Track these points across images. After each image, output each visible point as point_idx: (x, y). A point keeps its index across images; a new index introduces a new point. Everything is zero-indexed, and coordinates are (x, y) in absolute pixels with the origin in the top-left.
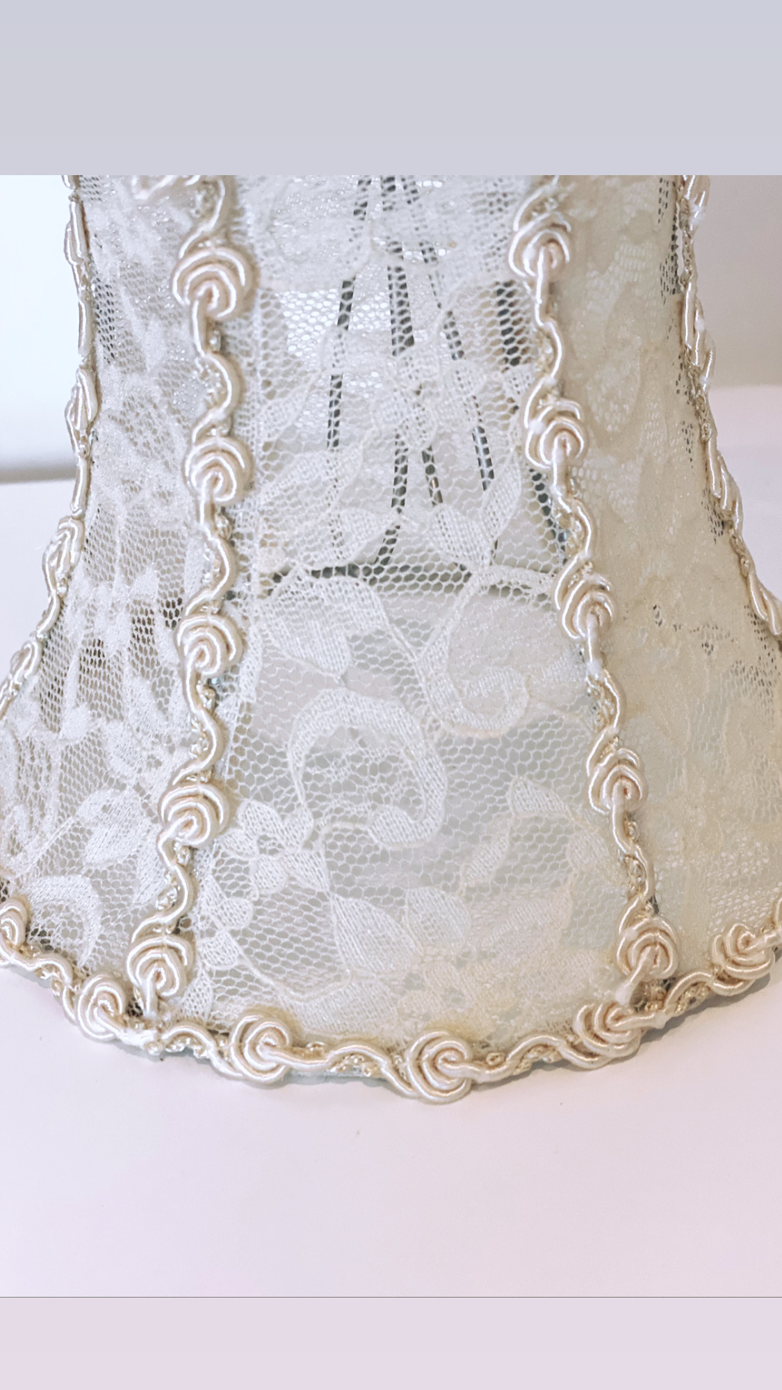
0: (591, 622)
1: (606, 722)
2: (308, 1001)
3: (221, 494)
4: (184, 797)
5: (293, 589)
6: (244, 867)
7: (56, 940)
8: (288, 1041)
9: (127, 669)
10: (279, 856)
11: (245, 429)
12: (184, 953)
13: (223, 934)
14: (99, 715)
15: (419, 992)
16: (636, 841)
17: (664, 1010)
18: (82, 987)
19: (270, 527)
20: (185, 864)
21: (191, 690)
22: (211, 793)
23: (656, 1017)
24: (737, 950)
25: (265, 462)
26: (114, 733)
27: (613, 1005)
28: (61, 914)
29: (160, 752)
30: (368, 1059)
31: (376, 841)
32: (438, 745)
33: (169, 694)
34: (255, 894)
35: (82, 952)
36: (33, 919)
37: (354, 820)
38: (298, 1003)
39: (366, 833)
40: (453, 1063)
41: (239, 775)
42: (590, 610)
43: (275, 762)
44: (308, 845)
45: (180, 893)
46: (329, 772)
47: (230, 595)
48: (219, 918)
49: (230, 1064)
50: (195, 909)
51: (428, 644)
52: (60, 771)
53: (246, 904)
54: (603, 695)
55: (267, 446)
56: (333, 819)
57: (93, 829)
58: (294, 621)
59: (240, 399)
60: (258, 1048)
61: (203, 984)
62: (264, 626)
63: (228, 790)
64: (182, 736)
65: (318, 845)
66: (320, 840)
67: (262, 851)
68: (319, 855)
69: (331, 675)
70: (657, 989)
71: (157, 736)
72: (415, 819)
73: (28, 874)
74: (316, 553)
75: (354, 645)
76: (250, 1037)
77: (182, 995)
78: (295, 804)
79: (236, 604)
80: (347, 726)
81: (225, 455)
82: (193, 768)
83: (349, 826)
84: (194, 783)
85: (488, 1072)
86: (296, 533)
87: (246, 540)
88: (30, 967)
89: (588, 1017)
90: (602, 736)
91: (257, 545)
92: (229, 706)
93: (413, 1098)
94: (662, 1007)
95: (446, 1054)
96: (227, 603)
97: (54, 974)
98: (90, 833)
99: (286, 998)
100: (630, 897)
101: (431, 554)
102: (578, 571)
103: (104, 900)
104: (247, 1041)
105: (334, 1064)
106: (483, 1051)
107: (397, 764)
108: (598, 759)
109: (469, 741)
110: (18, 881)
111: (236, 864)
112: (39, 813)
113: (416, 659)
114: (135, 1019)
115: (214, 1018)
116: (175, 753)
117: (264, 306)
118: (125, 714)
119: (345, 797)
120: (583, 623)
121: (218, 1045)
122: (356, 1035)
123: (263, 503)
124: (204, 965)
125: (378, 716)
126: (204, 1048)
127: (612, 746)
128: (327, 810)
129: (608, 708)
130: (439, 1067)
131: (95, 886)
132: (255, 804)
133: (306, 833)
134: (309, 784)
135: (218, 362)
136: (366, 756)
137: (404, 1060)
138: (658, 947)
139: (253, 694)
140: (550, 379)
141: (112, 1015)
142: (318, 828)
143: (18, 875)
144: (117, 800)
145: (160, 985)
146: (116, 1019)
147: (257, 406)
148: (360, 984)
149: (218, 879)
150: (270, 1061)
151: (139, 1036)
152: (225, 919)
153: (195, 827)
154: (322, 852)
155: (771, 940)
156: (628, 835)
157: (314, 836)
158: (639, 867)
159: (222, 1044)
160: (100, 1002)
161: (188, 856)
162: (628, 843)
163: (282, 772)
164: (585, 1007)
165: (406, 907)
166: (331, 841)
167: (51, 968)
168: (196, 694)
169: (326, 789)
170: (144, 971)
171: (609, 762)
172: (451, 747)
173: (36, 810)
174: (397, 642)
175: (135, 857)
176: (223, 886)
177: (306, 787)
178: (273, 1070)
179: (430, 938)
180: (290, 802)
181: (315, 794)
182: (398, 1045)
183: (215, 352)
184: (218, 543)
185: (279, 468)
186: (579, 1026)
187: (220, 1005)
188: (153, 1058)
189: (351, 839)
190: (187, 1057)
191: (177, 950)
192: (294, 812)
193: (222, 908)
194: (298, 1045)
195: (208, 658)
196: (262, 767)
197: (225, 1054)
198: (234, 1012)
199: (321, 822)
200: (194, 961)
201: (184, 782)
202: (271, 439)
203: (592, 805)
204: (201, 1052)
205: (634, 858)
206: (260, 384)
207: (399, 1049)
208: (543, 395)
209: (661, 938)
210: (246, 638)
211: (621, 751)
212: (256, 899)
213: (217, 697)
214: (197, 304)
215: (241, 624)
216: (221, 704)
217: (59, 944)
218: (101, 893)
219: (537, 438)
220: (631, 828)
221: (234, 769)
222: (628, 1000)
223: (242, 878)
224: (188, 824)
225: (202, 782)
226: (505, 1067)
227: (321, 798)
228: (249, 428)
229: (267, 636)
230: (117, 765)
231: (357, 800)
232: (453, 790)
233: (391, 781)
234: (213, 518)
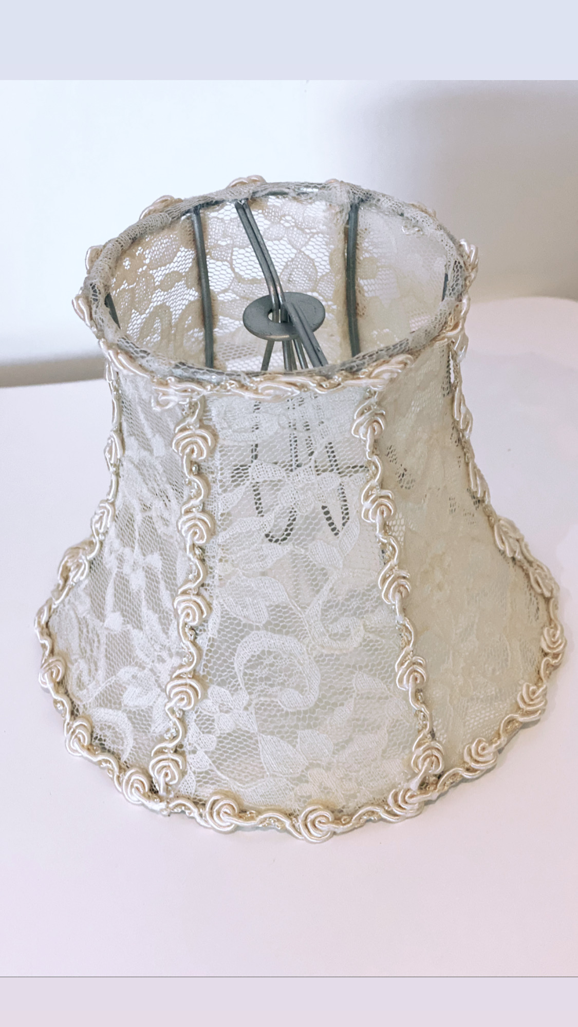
0: (398, 596)
1: (406, 644)
2: (246, 788)
3: (198, 540)
4: (179, 685)
5: (237, 582)
6: (211, 719)
7: (108, 744)
8: (236, 811)
9: (144, 603)
10: (230, 714)
11: (211, 507)
12: (180, 763)
13: (201, 753)
14: (128, 623)
15: (305, 784)
16: (424, 703)
17: (437, 790)
18: (125, 774)
19: (224, 553)
20: (180, 717)
21: (182, 631)
22: (194, 683)
23: (432, 795)
24: (478, 754)
25: (221, 522)
26: (137, 636)
27: (409, 790)
28: (111, 731)
29: (165, 654)
30: (278, 820)
31: (283, 707)
32: (315, 658)
33: (169, 625)
34: (218, 733)
35: (123, 754)
36: (94, 730)
37: (270, 696)
38: (241, 790)
39: (277, 702)
40: (323, 823)
41: (208, 673)
42: (397, 590)
43: (228, 667)
44: (246, 709)
45: (178, 732)
46: (257, 672)
47: (203, 585)
48: (199, 744)
49: (206, 821)
50: (186, 739)
51: (310, 608)
52: (105, 646)
53: (213, 738)
54: (404, 631)
55: (222, 515)
56: (259, 696)
57: (127, 686)
58: (237, 598)
59: (208, 494)
60: (221, 815)
61: (191, 778)
62: (221, 601)
63: (202, 680)
64: (177, 650)
65: (251, 709)
66: (252, 706)
67: (221, 711)
68: (251, 713)
69: (257, 624)
70: (434, 778)
71: (162, 646)
72: (302, 695)
73: (90, 703)
74: (249, 565)
75: (270, 609)
76: (216, 808)
77: (180, 784)
78: (239, 687)
79: (206, 589)
80: (266, 649)
81: (201, 521)
82: (183, 670)
83: (268, 699)
84: (185, 678)
85: (342, 827)
86: (238, 556)
87: (212, 559)
88: (95, 760)
89: (396, 796)
90: (404, 652)
91: (217, 561)
92: (203, 639)
93: (303, 840)
94: (435, 789)
95: (319, 819)
96: (201, 588)
97: (108, 765)
98: (126, 688)
99: (235, 787)
100: (419, 731)
101: (311, 564)
102: (391, 570)
103: (134, 727)
104: (215, 810)
105: (261, 823)
106: (340, 815)
107: (294, 668)
108: (402, 664)
109: (332, 655)
110: (84, 706)
111: (207, 717)
112: (94, 667)
113: (304, 616)
114: (155, 796)
115: (197, 795)
116: (174, 658)
117: (220, 452)
118: (143, 628)
119: (266, 684)
120: (393, 596)
121: (199, 811)
122: (273, 807)
123: (220, 541)
124: (191, 768)
125: (283, 644)
126: (192, 812)
127: (409, 657)
128: (256, 691)
129: (407, 637)
130: (317, 825)
131: (130, 718)
132: (217, 688)
133: (245, 703)
134: (246, 677)
135: (196, 479)
136: (277, 664)
137: (298, 821)
138: (434, 757)
139: (216, 633)
140: (375, 481)
141: (142, 793)
142: (251, 700)
143: (84, 703)
144: (140, 674)
145: (168, 779)
146: (144, 795)
147: (217, 496)
148: (274, 781)
149: (197, 724)
150: (227, 822)
151: (157, 805)
152: (202, 745)
153: (185, 701)
154: (253, 712)
155: (496, 747)
156: (418, 700)
157: (249, 705)
158: (424, 716)
159: (201, 810)
160: (135, 785)
161: (182, 713)
162: (418, 704)
163: (231, 672)
164: (394, 790)
165: (298, 740)
166: (258, 706)
167: (107, 761)
168: (185, 634)
169: (255, 680)
170: (159, 772)
171: (407, 665)
172: (322, 658)
173: (92, 665)
174: (293, 607)
175: (152, 707)
176: (200, 728)
177: (244, 679)
178: (229, 826)
179: (311, 756)
180: (236, 687)
181: (250, 683)
182: (295, 812)
183: (196, 475)
184: (197, 561)
185: (228, 525)
186: (390, 800)
187: (200, 789)
188: (164, 816)
189: (269, 705)
190: (182, 814)
191: (177, 762)
192: (238, 692)
193: (200, 739)
194: (242, 812)
195: (191, 617)
196: (221, 669)
197: (203, 815)
198: (206, 792)
199: (253, 696)
200: (186, 766)
201: (179, 677)
202: (224, 512)
203: (399, 687)
204: (190, 814)
205: (421, 711)
206: (218, 486)
207: (295, 814)
208: (371, 489)
209: (436, 753)
210: (212, 606)
211: (414, 658)
212: (218, 735)
213: (196, 634)
214: (185, 457)
215: (208, 599)
216: (199, 638)
217: (110, 747)
218: (133, 723)
219: (367, 511)
220: (419, 697)
221: (206, 670)
222: (417, 788)
223: (211, 724)
224: (182, 699)
225: (189, 678)
226: (351, 824)
227: (253, 685)
228: (213, 506)
229: (223, 605)
230: (140, 654)
231: (272, 686)
232: (324, 680)
233: (290, 676)
234: (194, 549)
